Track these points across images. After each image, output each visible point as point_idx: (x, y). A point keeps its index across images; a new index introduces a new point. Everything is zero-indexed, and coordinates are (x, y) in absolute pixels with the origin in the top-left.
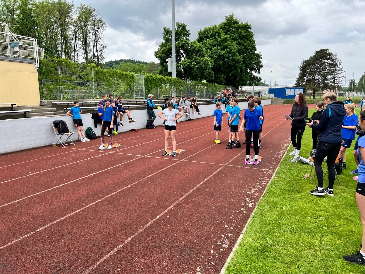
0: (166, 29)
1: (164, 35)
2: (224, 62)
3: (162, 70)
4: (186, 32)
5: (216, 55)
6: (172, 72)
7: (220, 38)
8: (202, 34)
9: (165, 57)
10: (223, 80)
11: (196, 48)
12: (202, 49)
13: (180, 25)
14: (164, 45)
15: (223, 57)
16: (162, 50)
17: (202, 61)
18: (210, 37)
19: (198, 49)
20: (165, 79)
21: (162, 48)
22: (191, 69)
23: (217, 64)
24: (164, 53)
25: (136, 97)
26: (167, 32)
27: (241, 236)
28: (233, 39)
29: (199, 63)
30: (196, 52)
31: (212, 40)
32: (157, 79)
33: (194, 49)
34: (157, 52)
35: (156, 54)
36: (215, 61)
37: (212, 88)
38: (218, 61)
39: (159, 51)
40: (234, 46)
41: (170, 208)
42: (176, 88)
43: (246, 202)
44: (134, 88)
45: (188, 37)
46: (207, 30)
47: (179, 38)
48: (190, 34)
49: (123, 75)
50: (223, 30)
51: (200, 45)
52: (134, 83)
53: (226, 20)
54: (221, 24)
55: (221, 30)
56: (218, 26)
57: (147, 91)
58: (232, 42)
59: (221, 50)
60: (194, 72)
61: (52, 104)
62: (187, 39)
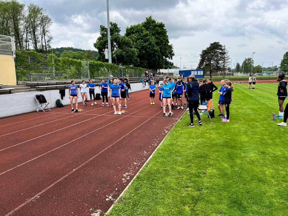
0: (102, 26)
1: (101, 31)
2: (146, 51)
3: (100, 57)
4: (118, 29)
5: (140, 46)
6: (108, 59)
7: (143, 33)
8: (129, 30)
9: (102, 47)
10: (146, 64)
11: (125, 41)
12: (130, 42)
13: (113, 24)
14: (101, 39)
15: (145, 47)
16: (100, 43)
17: (130, 51)
18: (135, 33)
19: (127, 42)
20: (104, 64)
21: (99, 41)
22: (123, 57)
23: (141, 53)
24: (101, 45)
25: (83, 78)
26: (103, 29)
27: (162, 141)
28: (152, 34)
29: (128, 52)
30: (126, 44)
31: (137, 35)
32: (98, 64)
33: (124, 42)
34: (96, 43)
35: (95, 45)
36: (140, 51)
37: (138, 71)
38: (142, 51)
39: (97, 43)
40: (153, 40)
41: (126, 135)
42: (112, 71)
43: (164, 131)
44: (82, 71)
45: (119, 33)
46: (133, 28)
47: (113, 33)
48: (120, 31)
49: (73, 61)
50: (144, 27)
51: (128, 39)
52: (81, 68)
53: (146, 20)
54: (143, 23)
55: (143, 28)
56: (141, 24)
57: (91, 73)
58: (152, 36)
59: (144, 43)
60: (125, 59)
61: (27, 84)
62: (118, 34)
